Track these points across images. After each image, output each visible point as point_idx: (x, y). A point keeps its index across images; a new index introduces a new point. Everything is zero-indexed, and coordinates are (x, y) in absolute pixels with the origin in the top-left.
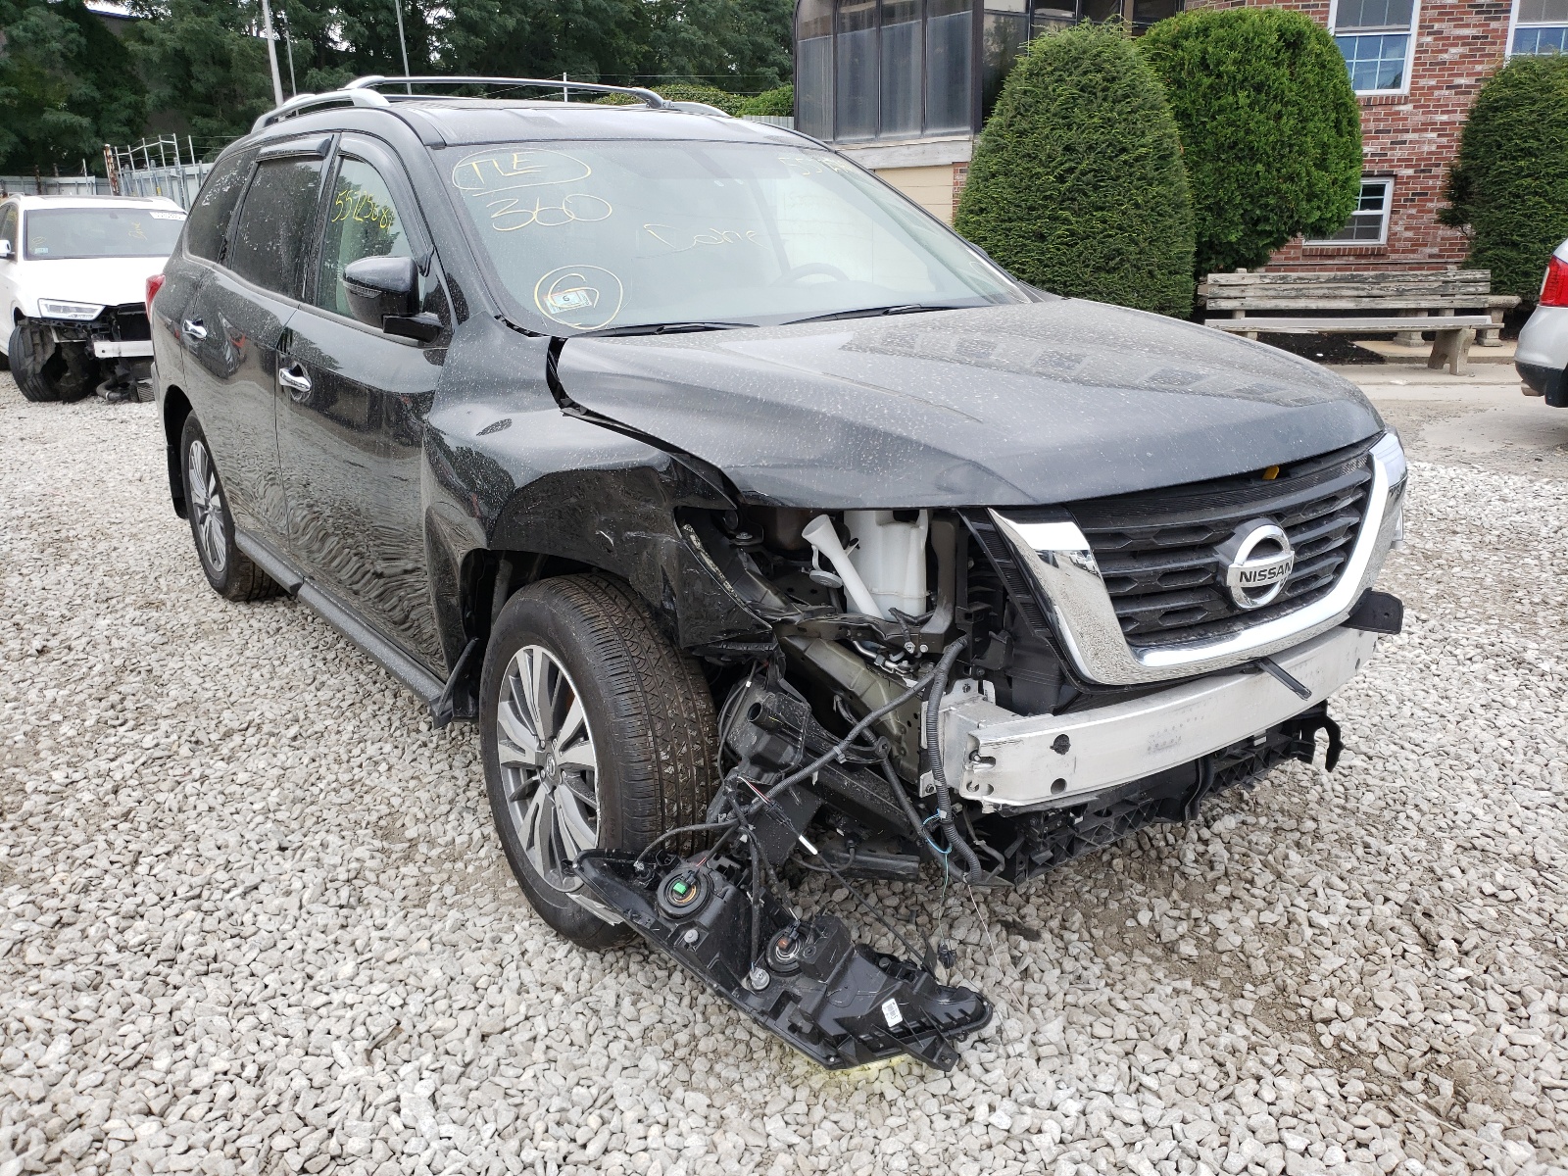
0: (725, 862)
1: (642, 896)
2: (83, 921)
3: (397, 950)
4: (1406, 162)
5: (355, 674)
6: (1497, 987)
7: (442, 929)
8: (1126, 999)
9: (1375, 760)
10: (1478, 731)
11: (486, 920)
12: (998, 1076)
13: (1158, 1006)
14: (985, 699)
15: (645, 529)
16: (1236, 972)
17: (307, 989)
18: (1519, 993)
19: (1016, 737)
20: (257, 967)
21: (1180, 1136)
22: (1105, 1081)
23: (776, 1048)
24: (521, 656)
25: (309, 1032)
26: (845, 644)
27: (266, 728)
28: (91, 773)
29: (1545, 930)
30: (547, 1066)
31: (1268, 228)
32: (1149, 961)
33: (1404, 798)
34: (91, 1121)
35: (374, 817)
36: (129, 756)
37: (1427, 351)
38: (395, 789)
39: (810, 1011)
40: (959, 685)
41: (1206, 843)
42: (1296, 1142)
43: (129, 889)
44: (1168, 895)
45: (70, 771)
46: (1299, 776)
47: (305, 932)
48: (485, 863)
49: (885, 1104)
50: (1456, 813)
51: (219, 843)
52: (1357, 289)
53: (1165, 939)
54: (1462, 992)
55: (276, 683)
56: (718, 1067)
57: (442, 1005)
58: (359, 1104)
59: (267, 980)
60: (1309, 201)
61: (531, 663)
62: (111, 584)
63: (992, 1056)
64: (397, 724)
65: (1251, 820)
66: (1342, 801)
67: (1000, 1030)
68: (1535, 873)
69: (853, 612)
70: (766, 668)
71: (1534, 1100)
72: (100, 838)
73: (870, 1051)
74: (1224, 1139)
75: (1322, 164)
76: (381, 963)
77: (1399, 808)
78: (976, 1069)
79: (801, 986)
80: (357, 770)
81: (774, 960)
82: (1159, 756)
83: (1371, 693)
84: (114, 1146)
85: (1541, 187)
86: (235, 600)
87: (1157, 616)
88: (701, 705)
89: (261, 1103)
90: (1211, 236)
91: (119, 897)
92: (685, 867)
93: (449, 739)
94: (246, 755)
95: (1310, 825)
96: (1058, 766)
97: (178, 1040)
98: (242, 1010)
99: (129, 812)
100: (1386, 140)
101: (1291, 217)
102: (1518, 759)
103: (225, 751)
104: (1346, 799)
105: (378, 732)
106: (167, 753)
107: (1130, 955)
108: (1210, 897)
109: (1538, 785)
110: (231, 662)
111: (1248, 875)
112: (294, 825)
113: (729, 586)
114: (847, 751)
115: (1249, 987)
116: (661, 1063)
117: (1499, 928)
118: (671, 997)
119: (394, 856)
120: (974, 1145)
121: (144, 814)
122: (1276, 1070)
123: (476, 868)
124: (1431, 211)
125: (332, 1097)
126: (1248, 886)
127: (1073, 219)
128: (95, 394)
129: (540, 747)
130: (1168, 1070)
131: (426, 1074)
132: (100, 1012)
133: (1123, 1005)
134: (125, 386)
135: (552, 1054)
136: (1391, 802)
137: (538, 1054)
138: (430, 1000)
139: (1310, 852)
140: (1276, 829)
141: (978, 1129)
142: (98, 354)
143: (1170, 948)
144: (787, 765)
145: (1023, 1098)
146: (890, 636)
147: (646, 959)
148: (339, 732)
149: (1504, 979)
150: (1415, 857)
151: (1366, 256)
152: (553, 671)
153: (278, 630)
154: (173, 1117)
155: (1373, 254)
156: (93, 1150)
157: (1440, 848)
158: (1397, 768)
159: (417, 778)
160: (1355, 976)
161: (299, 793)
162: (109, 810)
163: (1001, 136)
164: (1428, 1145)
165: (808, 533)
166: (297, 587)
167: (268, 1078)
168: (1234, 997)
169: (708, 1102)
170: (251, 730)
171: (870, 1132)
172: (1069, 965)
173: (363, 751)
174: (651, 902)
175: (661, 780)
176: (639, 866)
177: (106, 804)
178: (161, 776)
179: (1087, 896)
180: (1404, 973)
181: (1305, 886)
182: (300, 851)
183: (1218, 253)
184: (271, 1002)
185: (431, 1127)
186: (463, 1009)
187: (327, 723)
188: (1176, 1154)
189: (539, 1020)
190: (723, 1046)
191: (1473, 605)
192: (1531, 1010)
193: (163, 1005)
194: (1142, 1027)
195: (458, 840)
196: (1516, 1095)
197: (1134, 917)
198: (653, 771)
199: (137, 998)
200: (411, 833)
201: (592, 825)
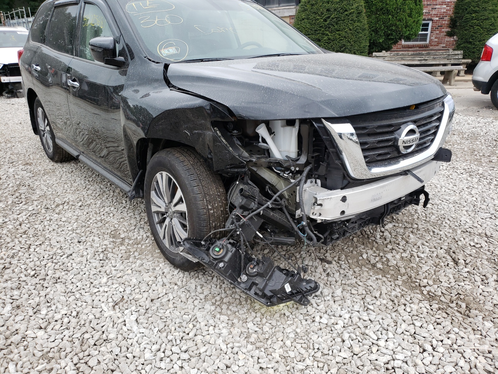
0: (232, 241)
1: (205, 253)
2: (13, 267)
3: (120, 273)
4: (436, 15)
5: (99, 185)
6: (477, 274)
7: (136, 266)
8: (361, 281)
9: (434, 205)
10: (466, 195)
11: (150, 263)
12: (322, 307)
13: (371, 284)
14: (317, 185)
15: (201, 130)
16: (395, 272)
17: (91, 287)
18: (485, 276)
19: (329, 197)
20: (73, 280)
21: (382, 323)
22: (357, 308)
23: (249, 300)
24: (158, 175)
25: (93, 301)
26: (270, 168)
27: (71, 203)
28: (11, 219)
29: (491, 256)
30: (174, 309)
31: (392, 37)
32: (367, 270)
33: (444, 217)
34: (21, 332)
35: (109, 231)
36: (24, 213)
37: (442, 78)
38: (116, 222)
39: (261, 288)
40: (309, 181)
41: (383, 232)
42: (418, 324)
43: (28, 256)
44: (372, 249)
45: (4, 218)
46: (411, 211)
47: (89, 268)
48: (148, 245)
49: (286, 317)
50: (461, 221)
51: (57, 241)
52: (420, 57)
53: (372, 263)
54: (467, 276)
55: (73, 189)
56: (230, 307)
57: (137, 291)
58: (112, 323)
59: (77, 284)
60: (406, 28)
61: (162, 178)
62: (13, 157)
63: (320, 301)
64: (115, 201)
65: (397, 225)
66: (425, 218)
67: (321, 293)
68: (486, 239)
69: (272, 157)
70: (244, 177)
71: (492, 308)
72: (16, 240)
73: (281, 300)
74: (395, 324)
75: (410, 15)
76: (115, 278)
77: (443, 220)
78: (315, 305)
79: (258, 280)
80: (102, 216)
81: (249, 272)
82: (375, 202)
83: (432, 185)
84: (29, 340)
85: (479, 23)
86: (57, 162)
87: (376, 156)
88: (221, 190)
89: (79, 324)
90: (374, 40)
91: (25, 259)
92: (218, 243)
93: (133, 205)
94: (64, 212)
95: (416, 226)
96: (343, 206)
97: (49, 304)
98: (70, 294)
99: (26, 231)
100: (430, 8)
101: (400, 33)
102: (479, 204)
103: (57, 211)
104: (426, 218)
105: (109, 204)
106: (37, 212)
107: (361, 268)
108: (386, 249)
109: (485, 212)
110: (57, 182)
111: (397, 242)
112: (83, 234)
113: (231, 149)
114: (272, 204)
115: (399, 277)
116: (212, 306)
117: (477, 256)
118: (213, 285)
119: (117, 244)
120: (316, 329)
121: (31, 232)
122: (410, 302)
123: (145, 246)
124: (443, 32)
125: (102, 321)
126: (397, 245)
127: (329, 34)
128: (2, 95)
129: (166, 206)
130: (376, 303)
131: (133, 313)
132: (21, 296)
133: (360, 284)
134: (13, 92)
135: (175, 305)
136: (440, 218)
137: (171, 305)
138: (133, 289)
139: (416, 234)
140: (405, 227)
141: (317, 324)
142: (2, 81)
143: (374, 266)
144: (252, 209)
145: (331, 314)
146: (285, 165)
147: (204, 274)
148: (95, 204)
149: (479, 271)
150: (449, 235)
151: (422, 47)
152: (170, 180)
153: (72, 171)
154: (49, 329)
155: (424, 47)
156: (22, 341)
157: (456, 232)
158: (441, 207)
159: (123, 218)
160: (433, 272)
161: (84, 224)
162: (19, 231)
163: (306, 6)
164: (459, 323)
165: (258, 130)
166: (78, 156)
167: (81, 316)
168: (395, 280)
169: (228, 318)
170: (66, 204)
171: (282, 326)
172: (342, 271)
173: (104, 210)
174: (208, 255)
175: (209, 215)
176: (203, 243)
177: (17, 229)
178: (36, 219)
179: (346, 250)
180: (448, 271)
181: (416, 245)
182: (85, 243)
183: (376, 46)
184: (79, 291)
185: (137, 330)
186: (144, 292)
187: (91, 201)
188: (381, 329)
189: (170, 294)
190: (231, 301)
191: (461, 157)
192: (488, 281)
193: (43, 293)
194: (367, 290)
195: (138, 238)
196: (486, 307)
197: (361, 256)
198: (206, 212)
199: (33, 291)
200: (122, 236)
201: (186, 230)
